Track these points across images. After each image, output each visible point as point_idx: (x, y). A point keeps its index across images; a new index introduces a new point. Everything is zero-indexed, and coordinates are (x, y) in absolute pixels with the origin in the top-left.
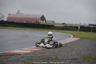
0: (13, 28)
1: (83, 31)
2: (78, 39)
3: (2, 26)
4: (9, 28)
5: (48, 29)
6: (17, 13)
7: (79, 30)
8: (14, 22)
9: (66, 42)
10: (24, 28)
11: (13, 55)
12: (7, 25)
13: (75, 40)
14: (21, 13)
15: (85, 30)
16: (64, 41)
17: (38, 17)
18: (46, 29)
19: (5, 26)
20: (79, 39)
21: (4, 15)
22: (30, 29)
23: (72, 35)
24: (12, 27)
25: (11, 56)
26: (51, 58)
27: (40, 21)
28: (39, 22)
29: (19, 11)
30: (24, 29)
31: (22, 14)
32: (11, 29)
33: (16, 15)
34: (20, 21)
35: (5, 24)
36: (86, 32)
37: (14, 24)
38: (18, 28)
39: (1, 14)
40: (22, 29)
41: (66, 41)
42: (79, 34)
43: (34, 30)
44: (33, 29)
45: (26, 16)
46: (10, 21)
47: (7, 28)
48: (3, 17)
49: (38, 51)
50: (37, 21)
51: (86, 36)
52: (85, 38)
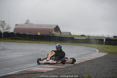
0: (25, 42)
1: (109, 45)
2: (105, 54)
3: (11, 39)
4: (20, 41)
5: (67, 42)
6: (26, 23)
7: (104, 44)
8: (26, 34)
9: (92, 58)
10: (38, 41)
11: (35, 73)
12: (17, 37)
13: (102, 55)
14: (30, 23)
15: (112, 44)
16: (90, 57)
17: (51, 28)
18: (64, 42)
19: (16, 39)
20: (107, 54)
21: (9, 26)
22: (45, 42)
23: (97, 49)
24: (23, 40)
25: (34, 74)
26: (83, 77)
27: (54, 32)
28: (53, 34)
29: (28, 21)
30: (39, 43)
31: (32, 24)
32: (23, 42)
33: (24, 26)
34: (30, 32)
35: (15, 37)
36: (113, 45)
37: (26, 37)
38: (31, 42)
39: (6, 25)
40: (36, 42)
41: (92, 56)
42: (106, 48)
43: (51, 44)
44: (49, 43)
45: (37, 26)
46: (22, 33)
47: (18, 41)
48: (9, 28)
49: (63, 68)
50: (50, 32)
51: (114, 50)
52: (114, 53)
